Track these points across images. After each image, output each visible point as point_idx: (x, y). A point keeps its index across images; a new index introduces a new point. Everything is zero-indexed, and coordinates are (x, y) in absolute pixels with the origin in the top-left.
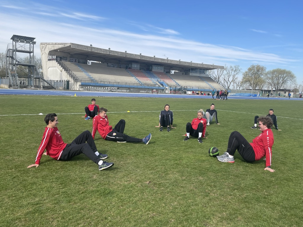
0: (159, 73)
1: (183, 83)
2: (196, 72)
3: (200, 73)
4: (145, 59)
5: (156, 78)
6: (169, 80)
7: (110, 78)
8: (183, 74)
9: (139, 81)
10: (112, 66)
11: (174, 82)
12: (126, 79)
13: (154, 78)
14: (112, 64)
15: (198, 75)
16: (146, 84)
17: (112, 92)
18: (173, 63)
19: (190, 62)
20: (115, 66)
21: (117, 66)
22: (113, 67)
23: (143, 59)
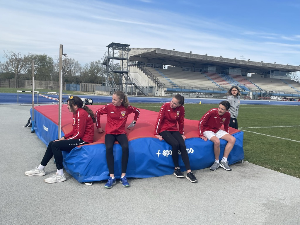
0: (236, 77)
1: (265, 87)
2: (277, 75)
3: (282, 75)
4: (225, 62)
5: (235, 82)
6: (249, 84)
7: (190, 83)
8: (262, 77)
9: (219, 85)
10: (187, 69)
11: (255, 86)
12: (205, 84)
13: (233, 82)
14: (187, 67)
15: (279, 77)
16: (226, 88)
17: (200, 98)
18: (255, 65)
19: (274, 63)
20: (189, 70)
21: (191, 70)
22: (187, 71)
23: (224, 61)
